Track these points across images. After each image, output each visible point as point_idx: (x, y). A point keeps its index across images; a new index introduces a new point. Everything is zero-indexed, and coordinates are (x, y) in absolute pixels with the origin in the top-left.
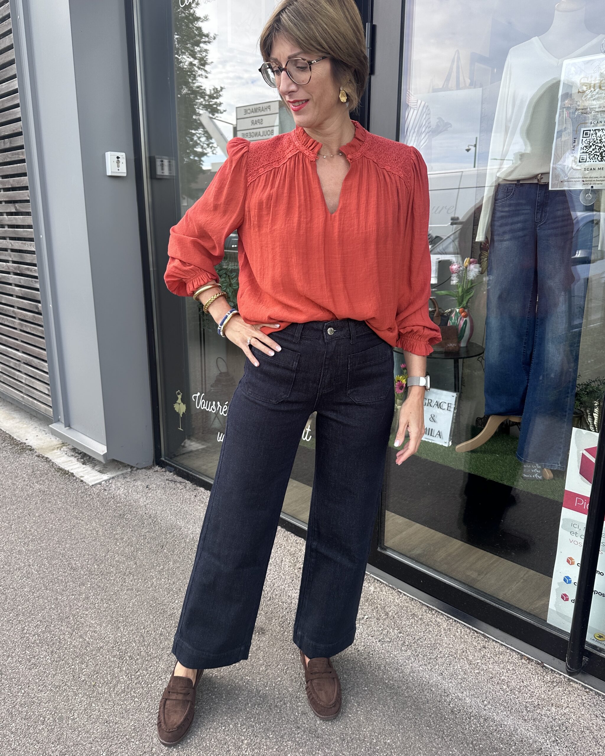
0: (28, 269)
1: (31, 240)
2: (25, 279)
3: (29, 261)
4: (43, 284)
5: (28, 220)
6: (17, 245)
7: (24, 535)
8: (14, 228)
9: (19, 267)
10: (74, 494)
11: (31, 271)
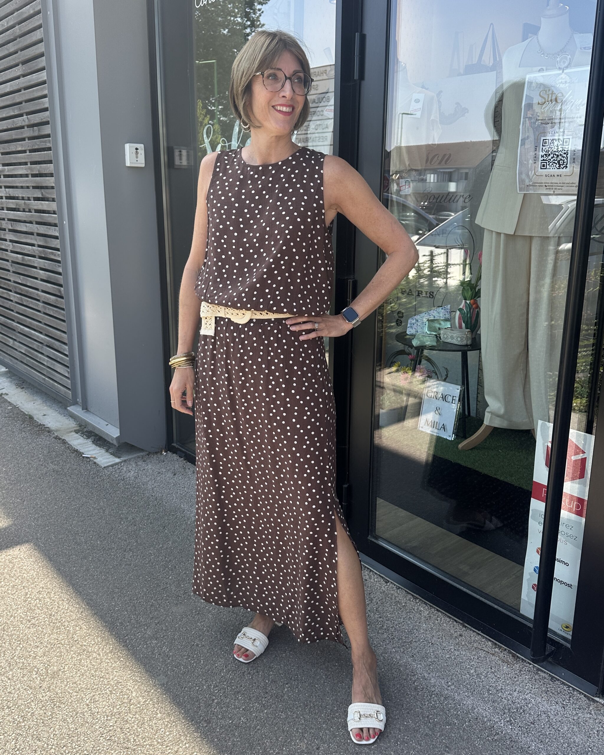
0: (52, 253)
1: (55, 225)
2: (49, 264)
3: (53, 246)
4: (65, 269)
5: (53, 206)
6: (42, 229)
8: (41, 213)
9: (44, 251)
11: (55, 255)
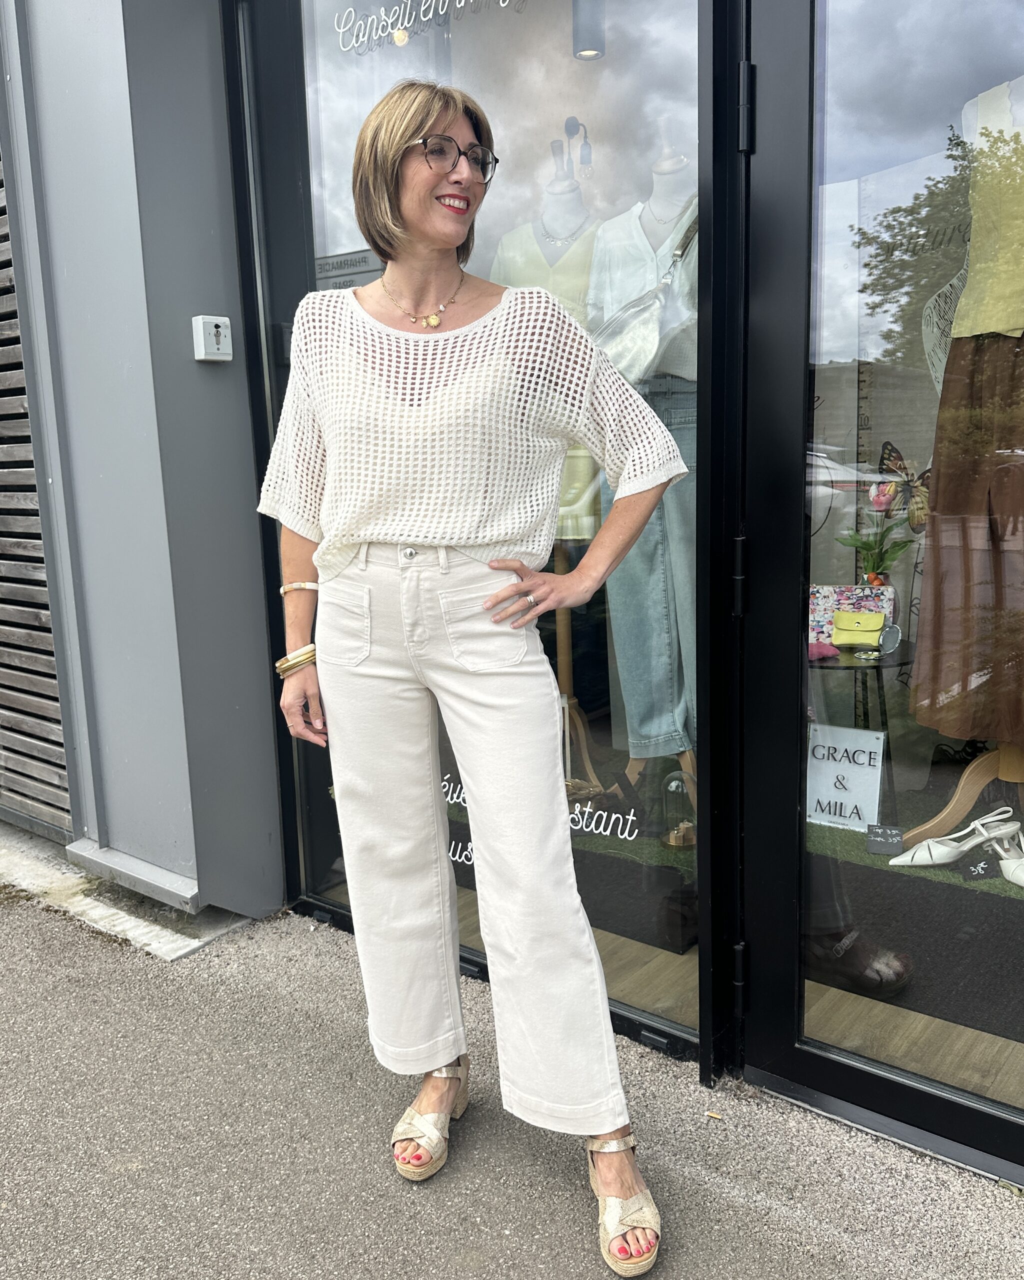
0: (18, 545)
1: (27, 488)
3: (19, 530)
5: (24, 452)
7: (61, 1074)
10: (140, 981)
11: (25, 548)
